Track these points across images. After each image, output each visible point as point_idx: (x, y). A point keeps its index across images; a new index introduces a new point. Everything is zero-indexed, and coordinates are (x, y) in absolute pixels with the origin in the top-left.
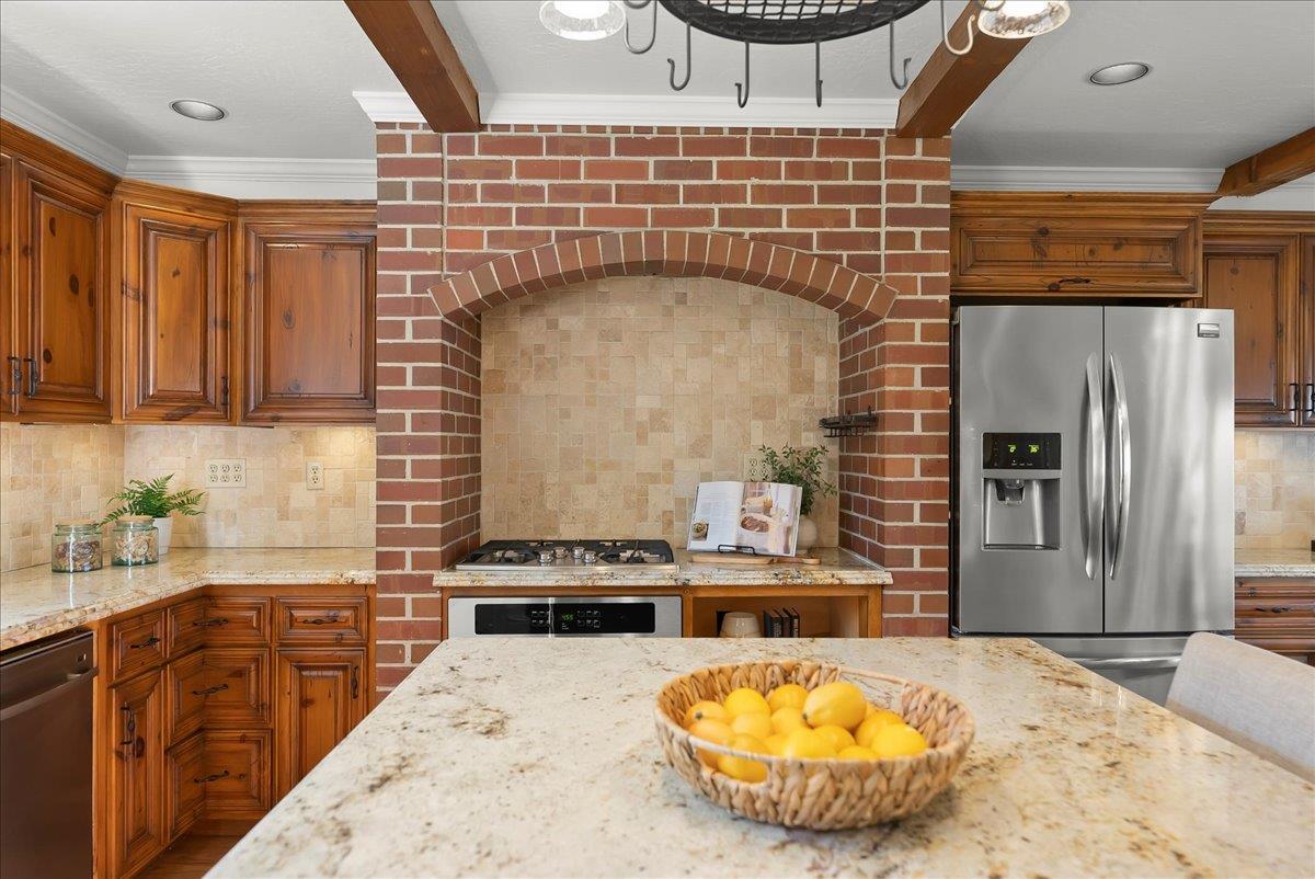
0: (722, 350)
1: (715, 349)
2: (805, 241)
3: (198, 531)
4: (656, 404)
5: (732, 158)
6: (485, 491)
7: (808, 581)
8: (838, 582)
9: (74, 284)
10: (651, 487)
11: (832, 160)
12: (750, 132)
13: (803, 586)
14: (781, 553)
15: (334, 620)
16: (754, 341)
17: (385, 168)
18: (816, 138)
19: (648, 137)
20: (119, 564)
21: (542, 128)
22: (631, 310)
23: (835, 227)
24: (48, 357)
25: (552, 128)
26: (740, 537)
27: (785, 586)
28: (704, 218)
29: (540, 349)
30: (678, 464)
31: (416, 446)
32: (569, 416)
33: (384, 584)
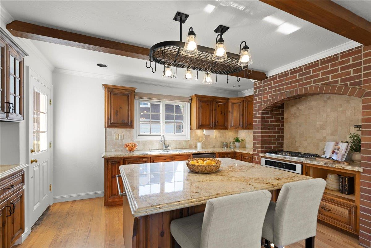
0: (341, 109)
1: (339, 109)
2: (336, 82)
3: (245, 145)
4: (322, 123)
5: (316, 68)
6: (284, 141)
7: (333, 166)
8: (342, 168)
9: (222, 113)
10: (320, 142)
11: (344, 59)
12: (320, 60)
13: (332, 167)
14: (340, 160)
15: (248, 159)
16: (351, 106)
17: (255, 89)
18: (339, 55)
19: (297, 70)
20: (230, 148)
21: (277, 75)
22: (316, 103)
23: (346, 76)
24: (218, 122)
25: (278, 74)
26: (331, 155)
27: (326, 167)
28: (310, 83)
29: (295, 113)
30: (327, 137)
31: (258, 133)
32: (301, 127)
33: (254, 154)
